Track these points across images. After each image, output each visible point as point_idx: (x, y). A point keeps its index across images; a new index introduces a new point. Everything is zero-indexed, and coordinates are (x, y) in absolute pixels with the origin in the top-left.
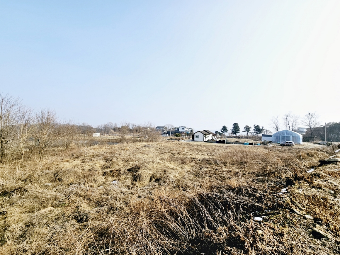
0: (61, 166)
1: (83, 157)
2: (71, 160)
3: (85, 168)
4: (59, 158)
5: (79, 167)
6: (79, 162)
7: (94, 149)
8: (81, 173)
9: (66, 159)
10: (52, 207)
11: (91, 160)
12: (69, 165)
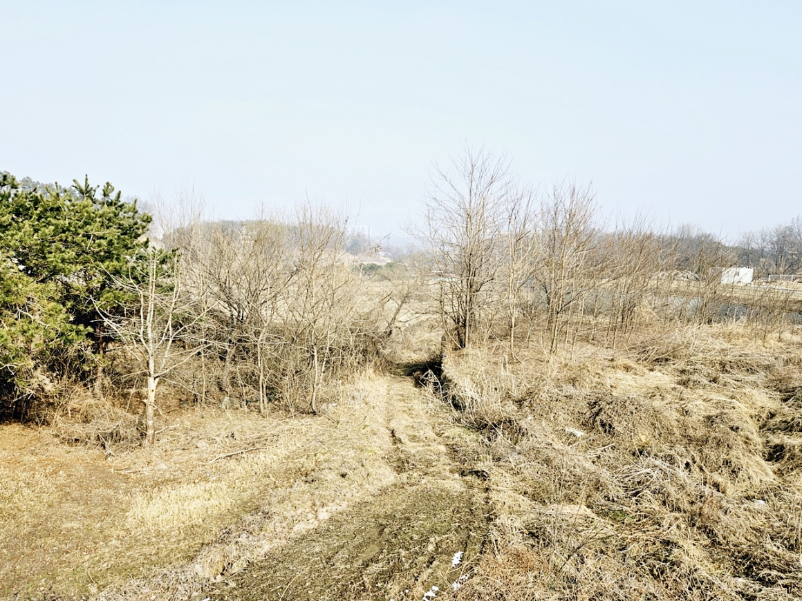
0: (608, 382)
1: (681, 365)
2: (640, 368)
3: (690, 406)
4: (604, 354)
5: (669, 398)
6: (667, 378)
7: (729, 337)
8: (675, 423)
9: (622, 360)
10: (588, 507)
11: (715, 380)
12: (633, 383)
